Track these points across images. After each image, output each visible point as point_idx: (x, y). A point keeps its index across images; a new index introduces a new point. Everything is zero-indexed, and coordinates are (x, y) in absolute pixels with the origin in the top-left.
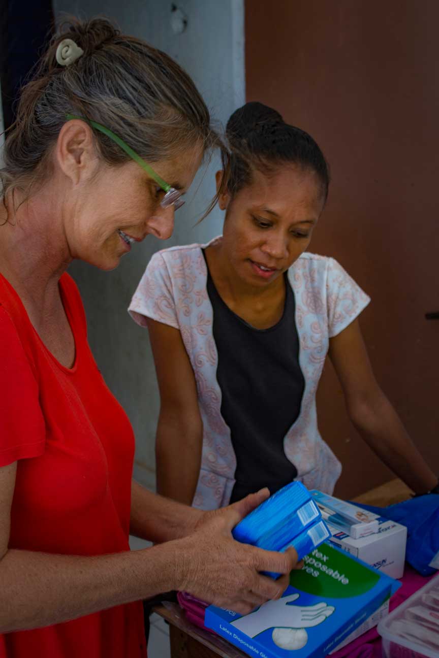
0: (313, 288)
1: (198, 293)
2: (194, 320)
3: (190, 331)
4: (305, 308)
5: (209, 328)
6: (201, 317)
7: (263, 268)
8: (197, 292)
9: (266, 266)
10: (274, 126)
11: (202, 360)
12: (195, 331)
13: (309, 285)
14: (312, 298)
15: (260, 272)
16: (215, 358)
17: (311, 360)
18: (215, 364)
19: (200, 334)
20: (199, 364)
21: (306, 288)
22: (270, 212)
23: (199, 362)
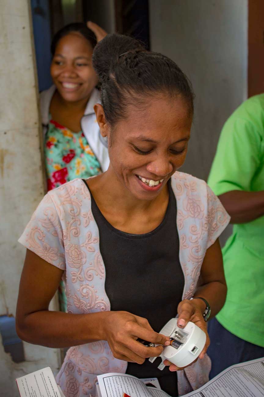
1: (85, 216)
6: (89, 237)
11: (91, 274)
14: (192, 205)
16: (103, 272)
17: (190, 258)
18: (103, 277)
19: (89, 251)
20: (90, 278)
21: (187, 195)
22: (148, 141)
23: (89, 277)
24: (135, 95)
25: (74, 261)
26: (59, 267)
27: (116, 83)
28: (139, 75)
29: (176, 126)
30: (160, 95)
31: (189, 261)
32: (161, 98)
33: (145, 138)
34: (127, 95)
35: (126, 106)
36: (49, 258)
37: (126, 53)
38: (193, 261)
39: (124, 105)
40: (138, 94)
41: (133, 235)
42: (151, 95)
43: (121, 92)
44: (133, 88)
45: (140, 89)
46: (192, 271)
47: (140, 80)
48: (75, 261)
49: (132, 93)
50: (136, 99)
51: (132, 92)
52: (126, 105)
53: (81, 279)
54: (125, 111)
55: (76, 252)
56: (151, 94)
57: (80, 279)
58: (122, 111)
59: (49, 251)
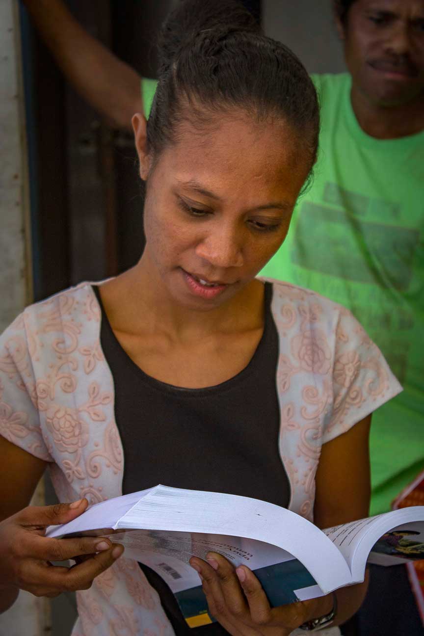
0: (312, 330)
1: (87, 352)
2: (82, 398)
3: (75, 417)
4: (295, 362)
5: (108, 410)
6: (94, 392)
7: (203, 282)
8: (85, 350)
9: (206, 280)
10: (221, 39)
11: (97, 464)
12: (85, 416)
13: (308, 326)
14: (309, 348)
15: (199, 288)
16: (119, 460)
17: (300, 450)
18: (120, 470)
19: (93, 420)
20: (94, 471)
21: (301, 330)
22: (203, 192)
23: (93, 469)
24: (198, 105)
25: (63, 438)
26: (32, 451)
27: (175, 79)
28: (216, 70)
29: (260, 175)
30: (242, 113)
31: (299, 456)
32: (242, 119)
33: (199, 186)
34: (184, 102)
35: (179, 123)
36: (11, 431)
37: (210, 30)
38: (307, 456)
39: (176, 119)
40: (203, 103)
41: (181, 390)
42: (224, 111)
43: (178, 96)
44: (198, 92)
45: (209, 96)
46: (306, 476)
47: (213, 79)
48: (66, 438)
49: (194, 100)
50: (197, 112)
51: (195, 98)
52: (179, 121)
53: (80, 475)
54: (175, 132)
55: (69, 421)
56: (226, 107)
57: (77, 474)
58: (171, 131)
59: (10, 417)
